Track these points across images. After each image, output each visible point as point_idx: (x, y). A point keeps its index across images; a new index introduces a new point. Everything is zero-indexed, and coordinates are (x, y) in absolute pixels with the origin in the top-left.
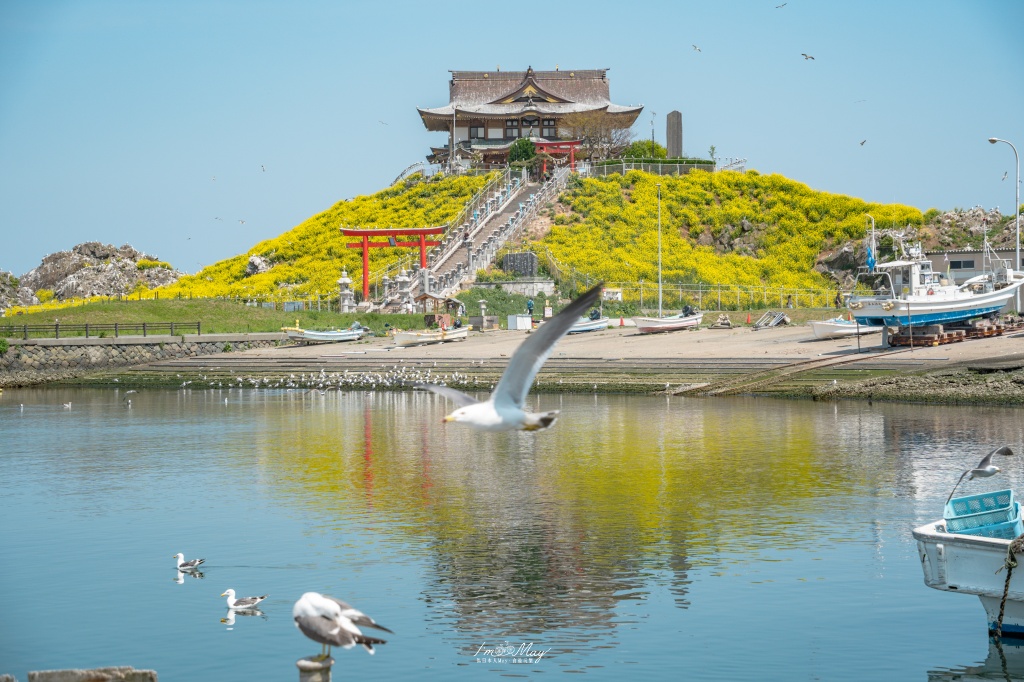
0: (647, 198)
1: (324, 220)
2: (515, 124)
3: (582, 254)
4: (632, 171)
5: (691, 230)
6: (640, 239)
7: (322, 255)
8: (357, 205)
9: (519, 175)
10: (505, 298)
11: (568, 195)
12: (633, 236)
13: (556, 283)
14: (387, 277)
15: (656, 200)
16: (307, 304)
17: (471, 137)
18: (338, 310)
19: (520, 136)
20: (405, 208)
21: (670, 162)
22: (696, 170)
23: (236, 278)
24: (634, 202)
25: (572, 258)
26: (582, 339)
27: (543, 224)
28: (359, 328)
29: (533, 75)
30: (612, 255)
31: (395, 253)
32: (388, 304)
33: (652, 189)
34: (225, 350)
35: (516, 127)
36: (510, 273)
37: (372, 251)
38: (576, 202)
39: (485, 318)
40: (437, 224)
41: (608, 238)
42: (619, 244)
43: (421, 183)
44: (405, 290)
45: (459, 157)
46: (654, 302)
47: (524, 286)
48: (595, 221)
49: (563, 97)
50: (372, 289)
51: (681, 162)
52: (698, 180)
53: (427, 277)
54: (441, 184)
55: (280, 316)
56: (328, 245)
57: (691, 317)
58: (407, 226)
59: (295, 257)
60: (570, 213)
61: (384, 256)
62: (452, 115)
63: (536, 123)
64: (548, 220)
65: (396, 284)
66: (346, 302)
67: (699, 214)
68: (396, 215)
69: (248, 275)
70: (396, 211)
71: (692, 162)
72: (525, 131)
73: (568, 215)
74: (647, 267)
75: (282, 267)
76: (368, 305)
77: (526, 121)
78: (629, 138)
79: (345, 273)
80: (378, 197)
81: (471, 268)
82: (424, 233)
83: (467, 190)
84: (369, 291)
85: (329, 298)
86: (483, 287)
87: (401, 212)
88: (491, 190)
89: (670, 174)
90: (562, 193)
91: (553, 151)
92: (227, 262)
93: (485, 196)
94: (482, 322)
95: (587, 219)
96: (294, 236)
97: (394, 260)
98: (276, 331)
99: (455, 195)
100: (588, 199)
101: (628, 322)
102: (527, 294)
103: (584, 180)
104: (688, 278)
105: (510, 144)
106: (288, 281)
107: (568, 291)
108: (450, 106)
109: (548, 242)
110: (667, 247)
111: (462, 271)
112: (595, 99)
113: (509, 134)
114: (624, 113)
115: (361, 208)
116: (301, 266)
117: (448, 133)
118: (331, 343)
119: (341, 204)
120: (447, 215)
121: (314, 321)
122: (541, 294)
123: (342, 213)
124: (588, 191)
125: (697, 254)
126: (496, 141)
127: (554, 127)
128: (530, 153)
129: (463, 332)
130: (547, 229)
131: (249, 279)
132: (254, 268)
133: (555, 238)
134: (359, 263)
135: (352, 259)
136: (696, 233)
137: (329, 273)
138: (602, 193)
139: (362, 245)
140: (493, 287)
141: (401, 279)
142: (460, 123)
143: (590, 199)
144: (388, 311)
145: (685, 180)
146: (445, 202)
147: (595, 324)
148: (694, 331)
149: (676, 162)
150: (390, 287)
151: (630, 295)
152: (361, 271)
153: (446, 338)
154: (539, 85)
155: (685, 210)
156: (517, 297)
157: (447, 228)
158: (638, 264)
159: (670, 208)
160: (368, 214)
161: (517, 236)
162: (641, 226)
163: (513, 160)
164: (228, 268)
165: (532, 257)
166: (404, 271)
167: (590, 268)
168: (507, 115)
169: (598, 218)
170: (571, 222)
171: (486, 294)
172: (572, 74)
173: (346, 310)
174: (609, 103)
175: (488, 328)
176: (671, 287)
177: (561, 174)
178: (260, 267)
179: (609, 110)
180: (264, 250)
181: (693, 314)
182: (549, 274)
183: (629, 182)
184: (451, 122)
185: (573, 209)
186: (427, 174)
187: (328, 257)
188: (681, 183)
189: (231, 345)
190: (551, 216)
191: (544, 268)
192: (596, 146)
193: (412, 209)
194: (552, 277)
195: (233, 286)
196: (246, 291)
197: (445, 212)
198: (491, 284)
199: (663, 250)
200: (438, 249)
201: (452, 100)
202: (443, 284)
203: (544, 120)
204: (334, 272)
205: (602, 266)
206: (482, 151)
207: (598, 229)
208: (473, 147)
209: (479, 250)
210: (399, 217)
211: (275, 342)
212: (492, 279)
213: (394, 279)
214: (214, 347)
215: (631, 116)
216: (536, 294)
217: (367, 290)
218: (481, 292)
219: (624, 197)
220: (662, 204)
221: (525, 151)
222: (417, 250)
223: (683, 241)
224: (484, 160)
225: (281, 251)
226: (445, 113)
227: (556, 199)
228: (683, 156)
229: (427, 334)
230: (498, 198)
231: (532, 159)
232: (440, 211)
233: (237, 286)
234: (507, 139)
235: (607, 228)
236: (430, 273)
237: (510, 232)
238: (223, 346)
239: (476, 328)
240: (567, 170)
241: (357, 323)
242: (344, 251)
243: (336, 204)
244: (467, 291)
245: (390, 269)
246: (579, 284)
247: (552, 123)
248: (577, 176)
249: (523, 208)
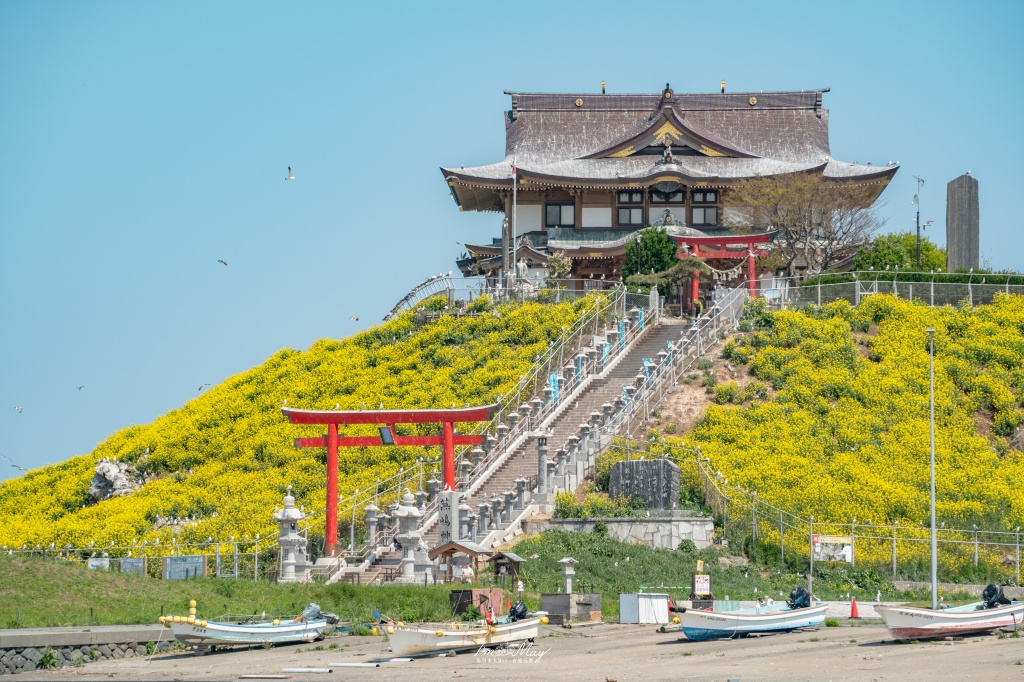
0: (905, 352)
1: (249, 389)
2: (636, 198)
3: (771, 465)
4: (875, 296)
5: (998, 418)
6: (891, 436)
7: (244, 460)
8: (316, 358)
9: (643, 302)
10: (612, 551)
11: (743, 344)
12: (876, 430)
13: (717, 524)
14: (374, 508)
15: (924, 356)
16: (211, 562)
17: (547, 225)
18: (274, 576)
19: (645, 222)
20: (414, 367)
21: (952, 280)
22: (1007, 296)
23: (69, 506)
24: (878, 360)
25: (751, 472)
26: (774, 649)
27: (691, 402)
28: (319, 617)
29: (675, 102)
30: (833, 466)
31: (392, 458)
32: (376, 562)
33: (915, 333)
34: (42, 665)
35: (637, 205)
36: (624, 500)
37: (345, 453)
38: (757, 358)
39: (575, 599)
40: (476, 400)
41: (825, 433)
42: (845, 445)
43: (445, 317)
44: (412, 534)
45: (522, 265)
46: (920, 565)
47: (652, 527)
48: (799, 399)
49: (733, 145)
50: (344, 530)
51: (976, 280)
52: (1012, 317)
53: (456, 507)
54: (487, 318)
55: (157, 590)
56: (257, 440)
57: (1001, 609)
58: (417, 402)
59: (190, 463)
60: (747, 380)
61: (370, 463)
62: (510, 181)
63: (679, 197)
64: (700, 394)
65: (391, 521)
66: (292, 558)
67: (1014, 385)
68: (394, 380)
69: (91, 500)
70: (396, 371)
71: (999, 281)
72: (655, 213)
73: (742, 383)
74: (905, 494)
75: (164, 483)
76: (335, 565)
77: (658, 193)
78: (867, 230)
79: (290, 498)
80: (358, 343)
81: (544, 489)
82: (452, 418)
83: (538, 330)
84: (339, 533)
85: (257, 550)
86: (569, 528)
87: (406, 374)
88: (587, 331)
89: (954, 303)
90: (730, 340)
91: (712, 254)
92: (49, 471)
93: (573, 343)
94: (568, 607)
95: (782, 393)
96: (189, 421)
97: (387, 472)
98: (148, 622)
99: (513, 342)
100: (784, 353)
101: (866, 609)
102: (658, 544)
103: (776, 314)
104: (991, 519)
105: (626, 239)
106: (173, 513)
107: (742, 541)
108: (508, 162)
109: (702, 438)
110: (946, 452)
111: (526, 495)
112: (799, 149)
113: (624, 220)
114: (857, 179)
115: (323, 367)
116: (201, 483)
117: (501, 216)
118: (260, 647)
119: (284, 357)
120: (498, 381)
121: (226, 600)
122: (686, 546)
123: (287, 374)
124: (783, 336)
125: (1008, 468)
126: (598, 232)
127: (714, 205)
128: (667, 258)
129: (528, 629)
130: (699, 412)
131: (95, 508)
132: (106, 485)
133: (716, 430)
134: (319, 477)
135: (306, 469)
136: (1008, 425)
137: (258, 497)
138: (812, 341)
139: (325, 441)
140: (589, 529)
141: (403, 511)
142: (526, 197)
143: (788, 352)
144: (374, 579)
145: (985, 316)
146: (493, 355)
147: (800, 617)
148: (1008, 639)
149: (966, 279)
150: (381, 527)
151: (869, 551)
152: (323, 492)
153: (494, 640)
154: (686, 123)
155: (984, 377)
156: (637, 551)
157: (497, 409)
158: (886, 486)
159: (953, 373)
160: (338, 377)
161: (638, 425)
162: (892, 408)
163: (632, 273)
164: (51, 484)
165: (669, 470)
166: (410, 496)
167: (786, 492)
168: (620, 180)
169: (804, 390)
170: (749, 398)
171: (574, 542)
172: (753, 100)
173: (290, 576)
174: (823, 158)
175: (579, 618)
176: (956, 537)
177: (728, 301)
178: (118, 484)
179: (827, 173)
180: (126, 450)
181: (1005, 602)
182: (702, 504)
183: (869, 319)
184: (508, 193)
185: (752, 373)
186: (457, 297)
187: (256, 464)
188: (976, 323)
189: (56, 653)
190: (708, 385)
191: (692, 491)
192: (799, 245)
193: (427, 369)
194: (710, 510)
195: (60, 523)
196: (89, 535)
197: (492, 376)
198: (585, 522)
199: (939, 460)
200: (479, 450)
201: (510, 149)
202: (487, 521)
203: (695, 191)
204: (268, 495)
205: (812, 489)
206: (569, 252)
207: (803, 414)
208: (552, 243)
209: (561, 454)
210: (401, 385)
211: (145, 647)
212: (587, 513)
213: (388, 511)
214: (19, 658)
215: (872, 185)
216: (675, 544)
217: (335, 531)
218: (564, 538)
219: (856, 348)
220: (937, 365)
221: (656, 254)
222: (436, 452)
223: (981, 440)
224: (574, 270)
225: (161, 452)
226: (497, 176)
227: (718, 352)
228: (981, 266)
229: (456, 632)
230: (600, 348)
231: (670, 271)
232: (484, 373)
233: (70, 522)
234: (618, 228)
235: (823, 412)
236: (461, 499)
237: (624, 416)
238: (38, 656)
239: (555, 619)
240: (741, 293)
241: (315, 606)
242: (290, 452)
243: (275, 356)
244: (536, 535)
245: (380, 490)
246: (765, 526)
247: (711, 197)
248: (761, 305)
249: (651, 369)
